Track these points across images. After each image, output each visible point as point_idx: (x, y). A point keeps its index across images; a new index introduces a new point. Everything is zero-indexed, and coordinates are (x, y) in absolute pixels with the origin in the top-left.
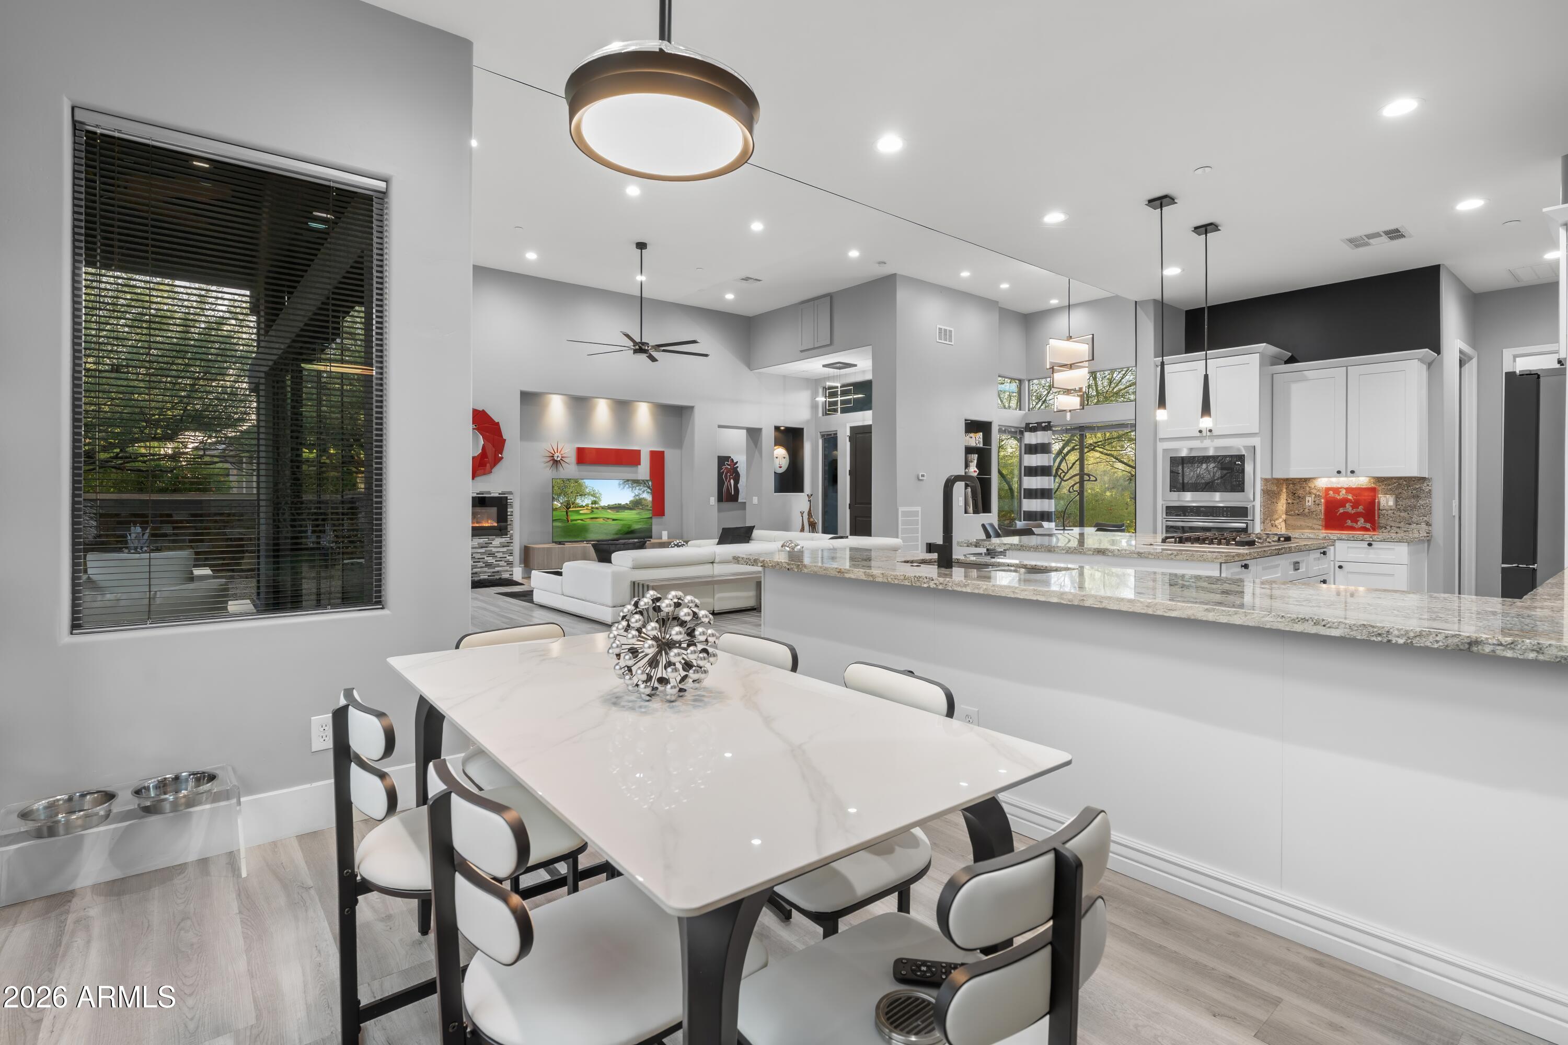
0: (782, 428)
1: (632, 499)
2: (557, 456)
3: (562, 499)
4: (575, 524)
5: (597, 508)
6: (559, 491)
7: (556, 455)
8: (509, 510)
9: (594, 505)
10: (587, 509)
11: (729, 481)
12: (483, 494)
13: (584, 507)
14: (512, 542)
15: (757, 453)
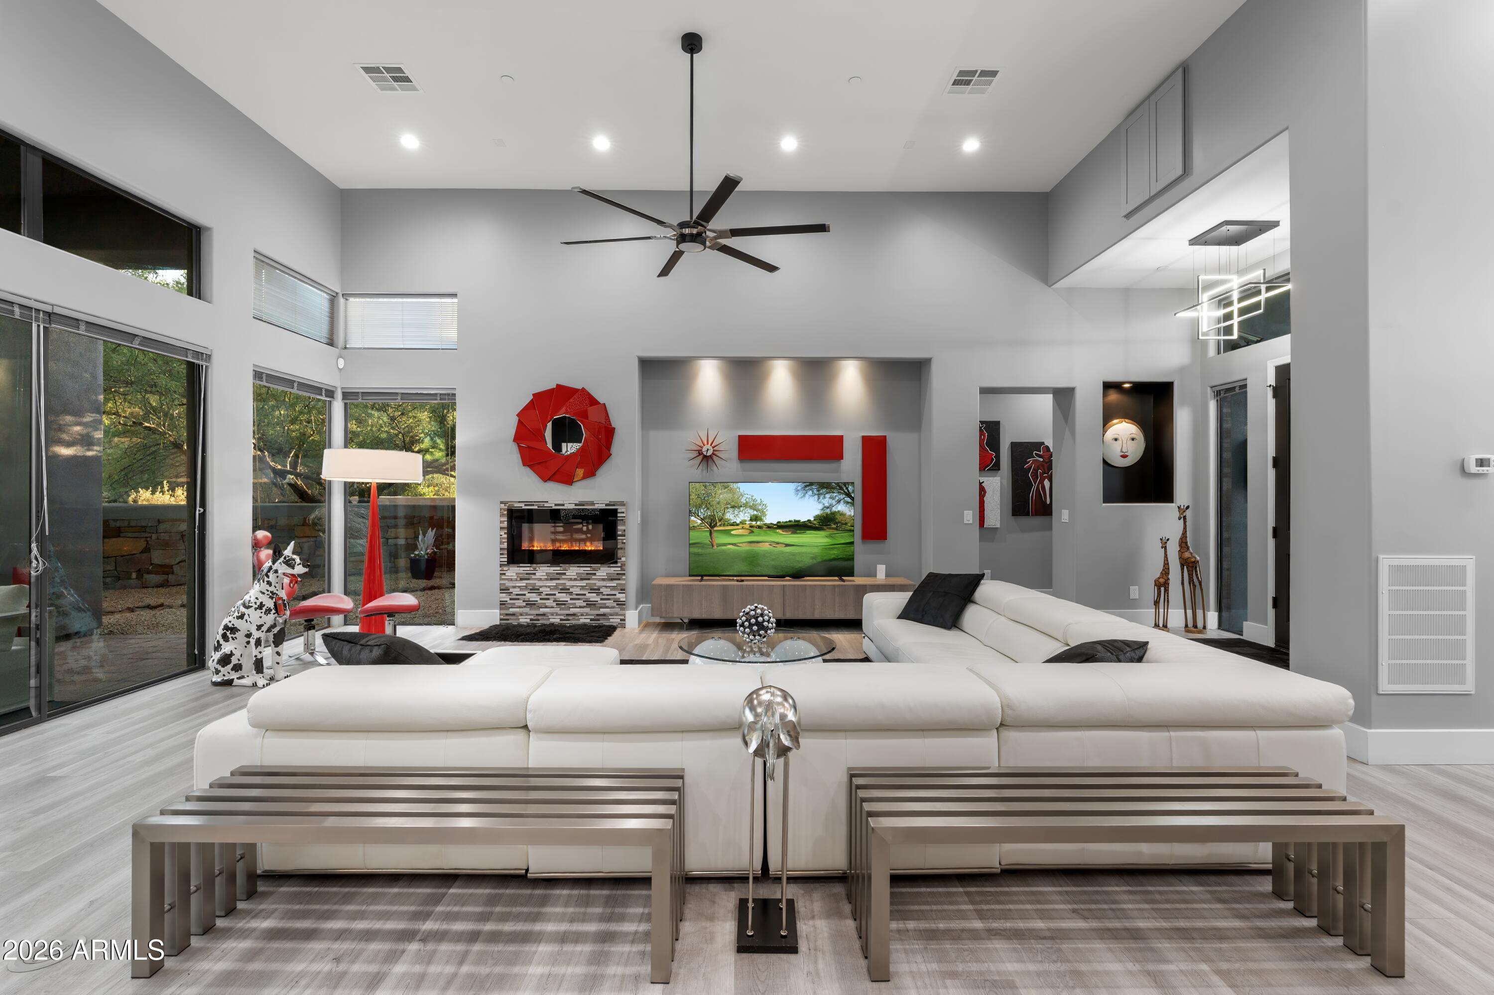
0: (1127, 386)
1: (818, 512)
2: (708, 450)
3: (702, 512)
4: (724, 552)
5: (759, 527)
6: (699, 501)
7: (704, 449)
8: (619, 528)
9: (754, 523)
10: (743, 528)
11: (1042, 482)
12: (584, 505)
13: (738, 525)
14: (624, 574)
15: (1067, 433)
